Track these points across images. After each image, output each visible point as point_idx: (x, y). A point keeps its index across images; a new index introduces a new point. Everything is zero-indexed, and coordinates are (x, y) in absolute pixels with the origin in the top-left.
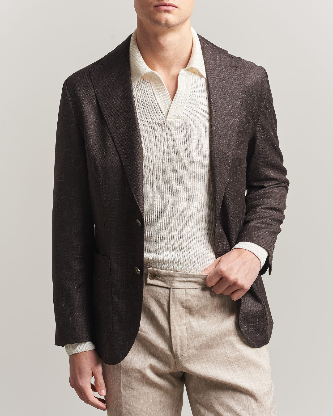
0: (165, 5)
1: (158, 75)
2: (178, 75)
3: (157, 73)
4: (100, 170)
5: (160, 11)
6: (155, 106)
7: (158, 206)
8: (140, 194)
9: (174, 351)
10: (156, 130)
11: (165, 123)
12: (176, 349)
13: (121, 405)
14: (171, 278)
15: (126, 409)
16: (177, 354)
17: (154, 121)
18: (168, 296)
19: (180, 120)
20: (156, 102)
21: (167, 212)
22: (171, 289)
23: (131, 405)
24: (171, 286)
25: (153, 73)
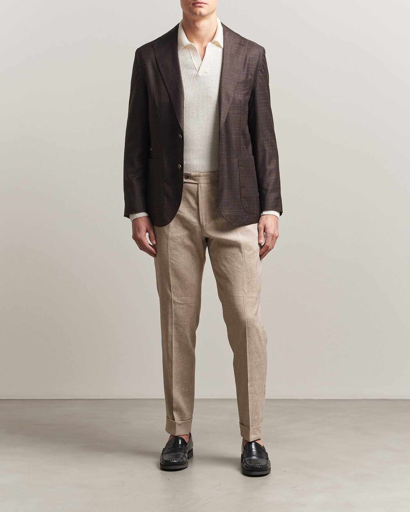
0: (199, 3)
1: (195, 46)
2: (206, 47)
3: (194, 45)
4: (157, 104)
5: (196, 7)
6: (192, 65)
7: (192, 129)
8: (181, 118)
9: (201, 223)
10: (191, 80)
11: (197, 76)
12: (203, 222)
13: (168, 260)
14: (198, 178)
15: (171, 262)
16: (203, 225)
17: (190, 75)
18: (197, 188)
19: (207, 74)
20: (192, 63)
21: (197, 132)
22: (199, 184)
23: (174, 260)
24: (199, 182)
25: (191, 44)
